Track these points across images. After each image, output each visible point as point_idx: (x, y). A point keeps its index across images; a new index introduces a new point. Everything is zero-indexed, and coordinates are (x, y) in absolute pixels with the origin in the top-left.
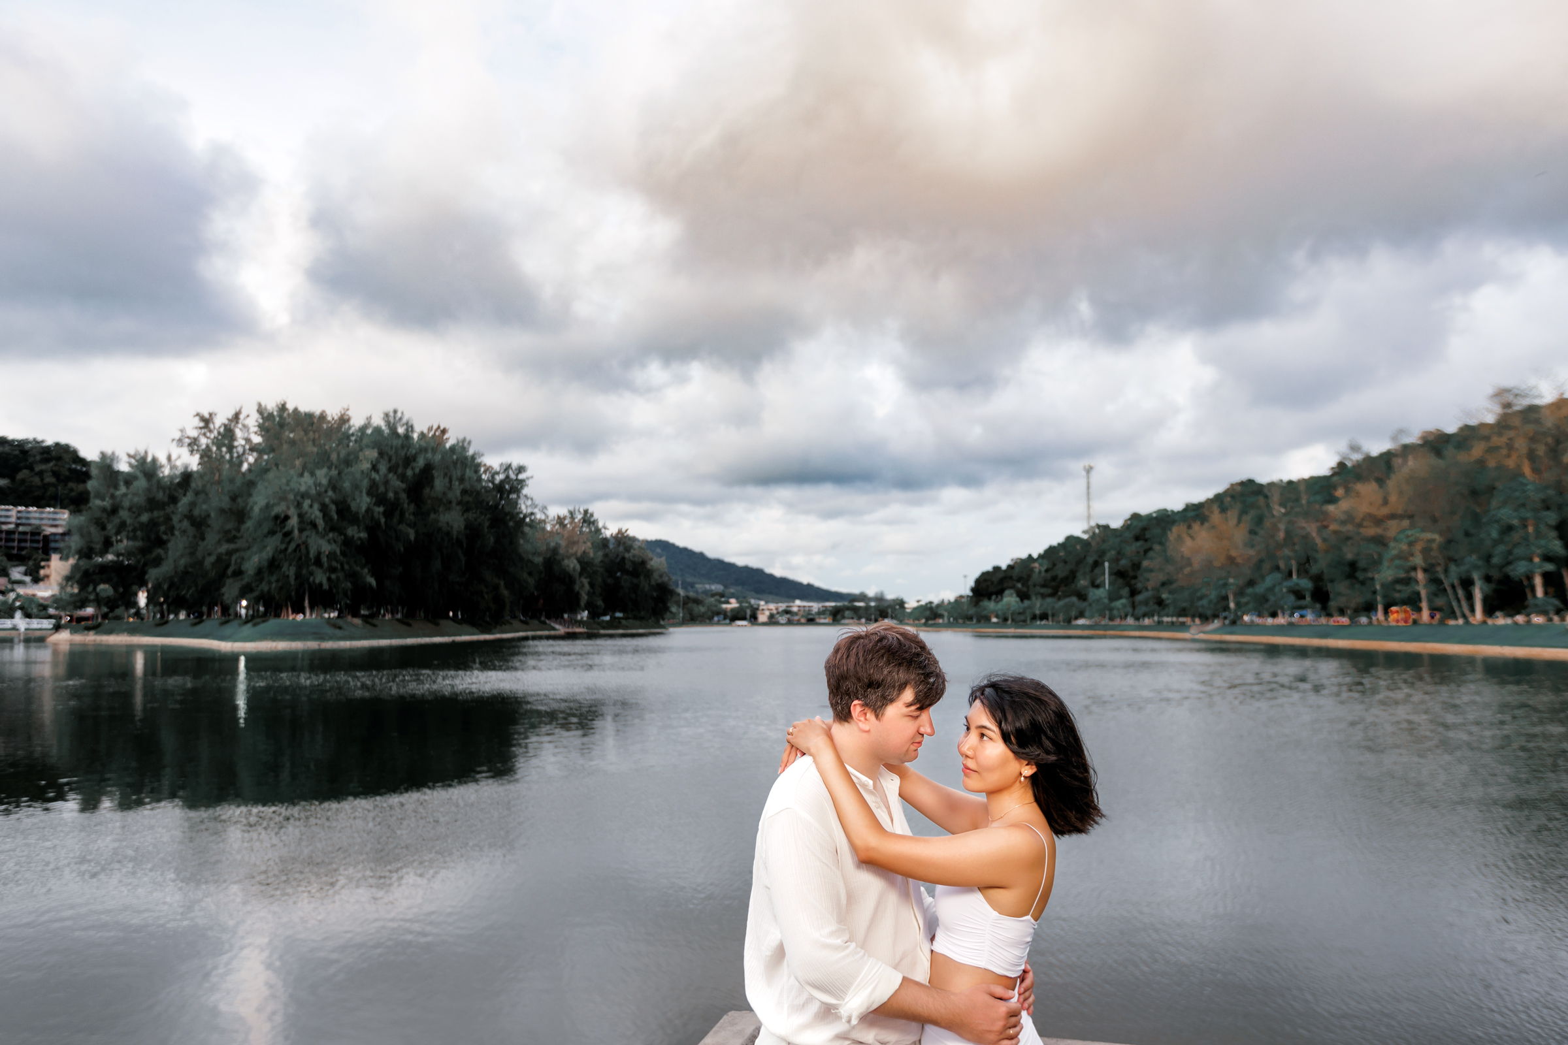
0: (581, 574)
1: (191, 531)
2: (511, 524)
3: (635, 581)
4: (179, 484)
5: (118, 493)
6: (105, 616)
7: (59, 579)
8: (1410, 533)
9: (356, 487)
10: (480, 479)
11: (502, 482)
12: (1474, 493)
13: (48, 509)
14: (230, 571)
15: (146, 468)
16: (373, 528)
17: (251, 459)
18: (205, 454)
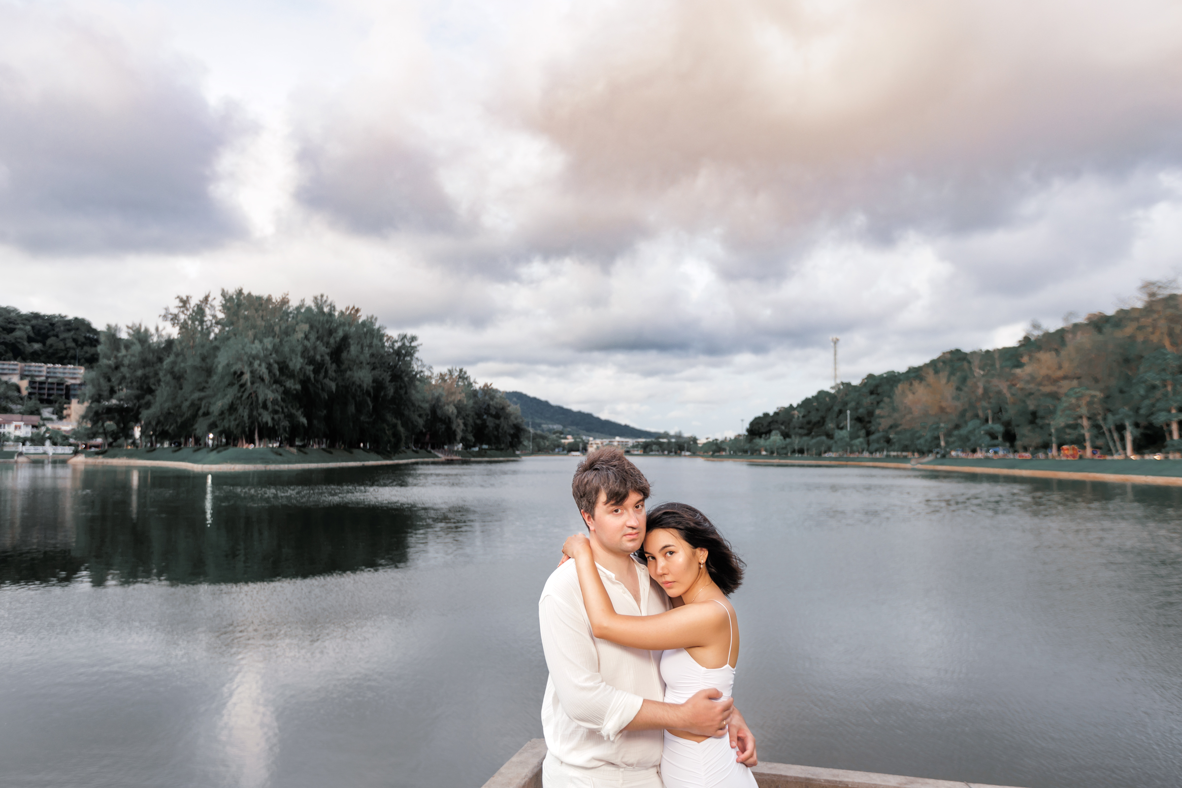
0: (457, 417)
1: (173, 383)
2: (406, 379)
3: (497, 422)
4: (164, 348)
5: (120, 355)
6: (110, 445)
7: (77, 417)
8: (1077, 390)
9: (292, 351)
10: (383, 346)
11: (399, 348)
12: (1127, 361)
13: (69, 366)
14: (201, 412)
15: (141, 336)
16: (305, 382)
17: (217, 330)
18: (184, 327)
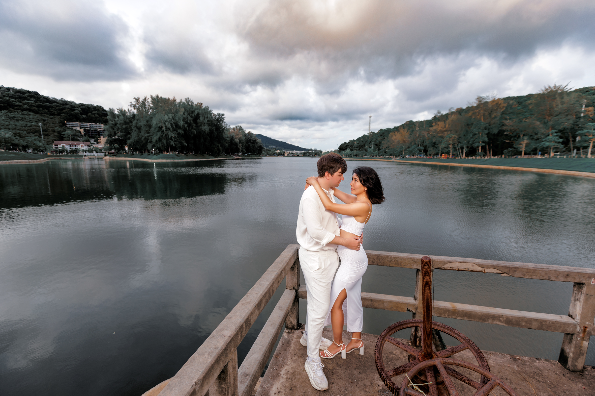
0: (239, 143)
1: (137, 130)
2: (221, 130)
3: (253, 145)
4: (132, 118)
5: (116, 120)
6: (117, 153)
7: (104, 143)
8: (450, 135)
9: (179, 119)
10: (212, 117)
11: (218, 118)
12: (468, 125)
13: (98, 124)
14: (149, 141)
15: (123, 112)
16: (185, 130)
17: (151, 111)
18: (138, 109)
